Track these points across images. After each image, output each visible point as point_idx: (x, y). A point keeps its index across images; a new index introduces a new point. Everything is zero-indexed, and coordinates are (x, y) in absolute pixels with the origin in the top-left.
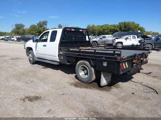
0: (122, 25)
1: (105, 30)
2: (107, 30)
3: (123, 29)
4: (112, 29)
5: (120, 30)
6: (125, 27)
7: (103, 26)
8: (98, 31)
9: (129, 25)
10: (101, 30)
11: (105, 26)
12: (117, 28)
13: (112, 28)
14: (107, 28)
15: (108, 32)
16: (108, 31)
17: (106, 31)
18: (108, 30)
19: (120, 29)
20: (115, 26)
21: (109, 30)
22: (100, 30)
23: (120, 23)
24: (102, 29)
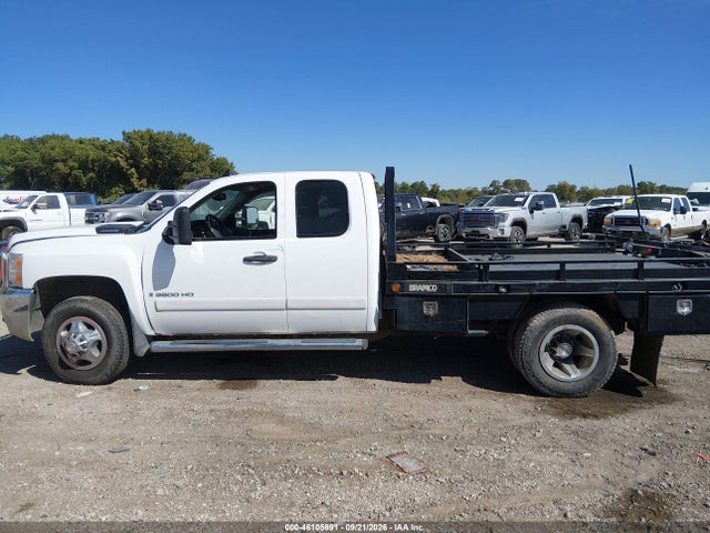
0: (140, 145)
1: (56, 161)
2: (64, 161)
3: (146, 161)
4: (93, 161)
5: (132, 166)
6: (154, 152)
7: (43, 141)
8: (17, 167)
9: (170, 148)
10: (35, 162)
11: (53, 142)
12: (116, 156)
13: (92, 154)
14: (66, 152)
15: (75, 172)
16: (72, 168)
17: (60, 165)
18: (71, 163)
19: (131, 161)
20: (103, 148)
21: (76, 165)
22: (25, 159)
23: (127, 137)
24: (37, 155)
